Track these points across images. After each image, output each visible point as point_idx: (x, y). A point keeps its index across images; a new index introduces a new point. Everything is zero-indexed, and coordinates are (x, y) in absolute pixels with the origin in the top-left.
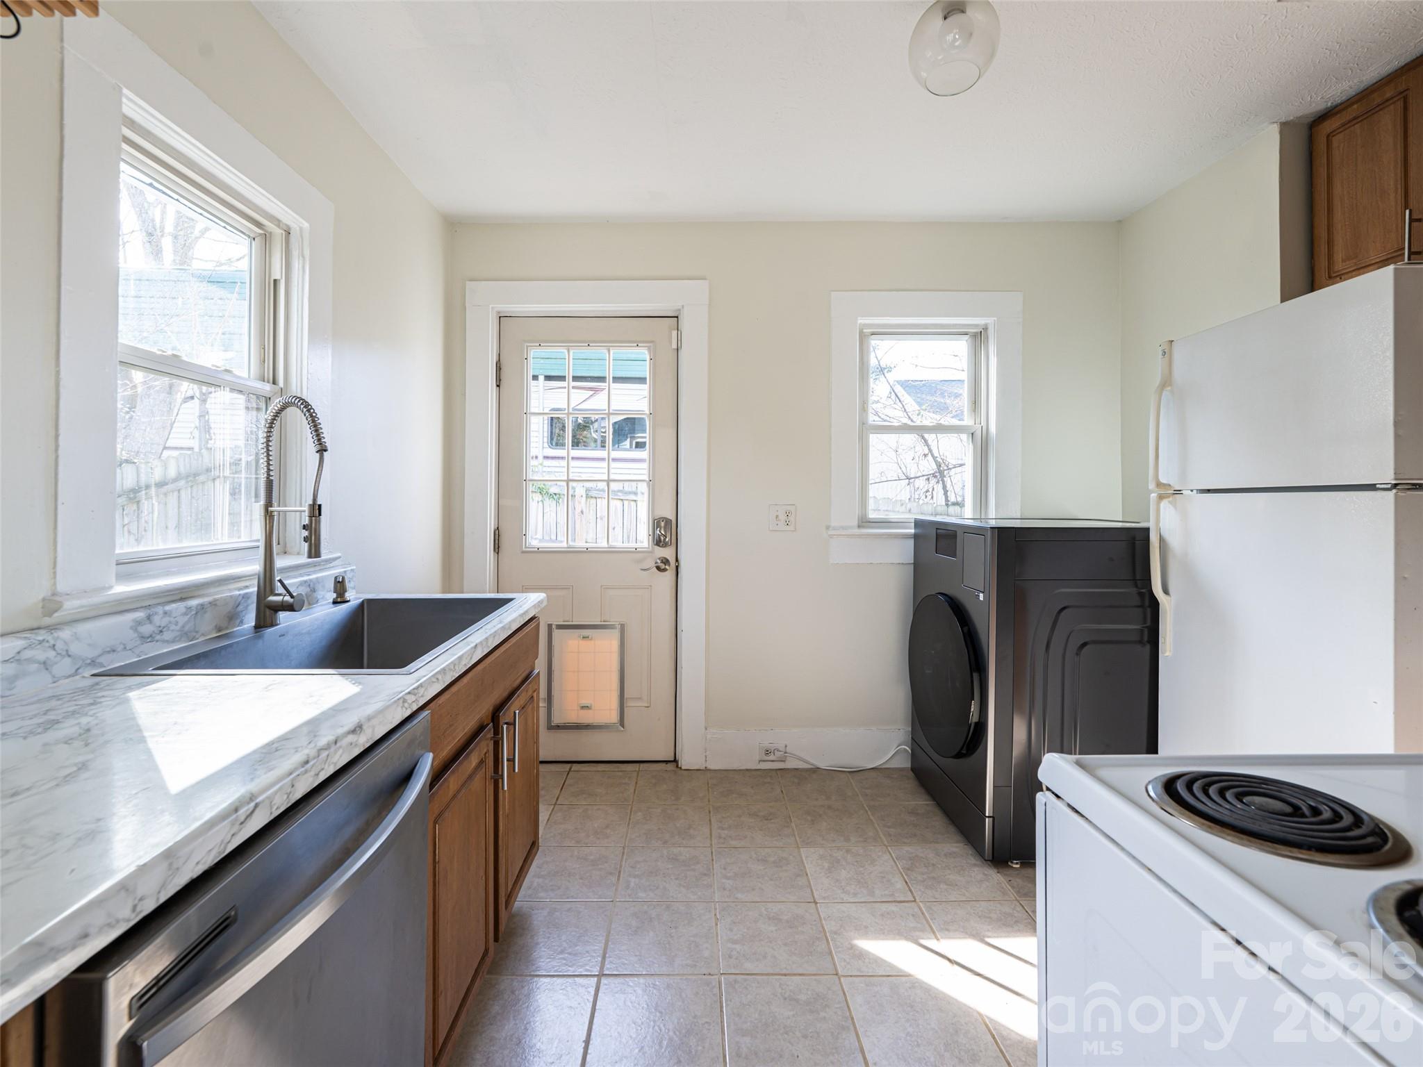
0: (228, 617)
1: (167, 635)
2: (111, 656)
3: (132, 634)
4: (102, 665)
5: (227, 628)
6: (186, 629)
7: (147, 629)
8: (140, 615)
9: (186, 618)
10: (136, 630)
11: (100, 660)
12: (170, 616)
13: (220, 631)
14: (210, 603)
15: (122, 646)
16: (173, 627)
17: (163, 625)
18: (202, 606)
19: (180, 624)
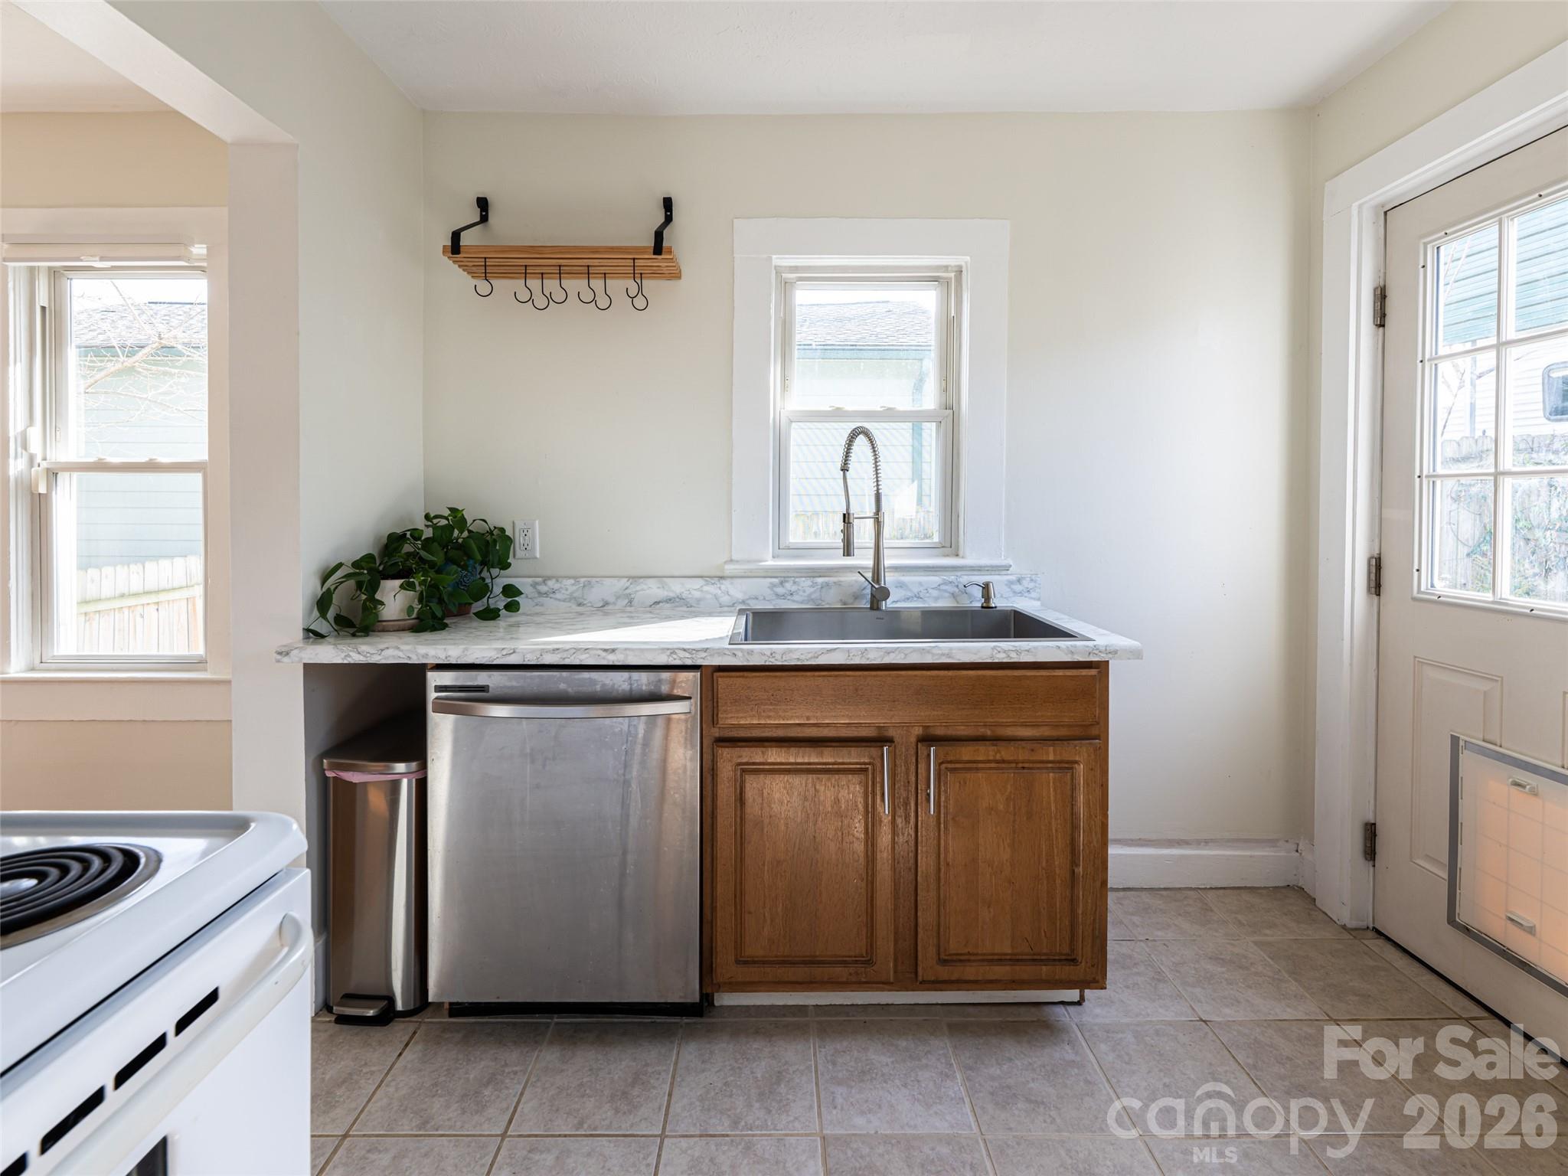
0: (854, 596)
1: (796, 597)
2: (754, 601)
3: (769, 591)
4: (749, 605)
5: (852, 604)
6: (813, 597)
7: (780, 590)
8: (776, 581)
9: (812, 590)
10: (772, 590)
11: (749, 602)
12: (798, 585)
13: (845, 604)
14: (835, 583)
15: (762, 598)
16: (801, 593)
17: (792, 590)
18: (827, 584)
19: (808, 592)
